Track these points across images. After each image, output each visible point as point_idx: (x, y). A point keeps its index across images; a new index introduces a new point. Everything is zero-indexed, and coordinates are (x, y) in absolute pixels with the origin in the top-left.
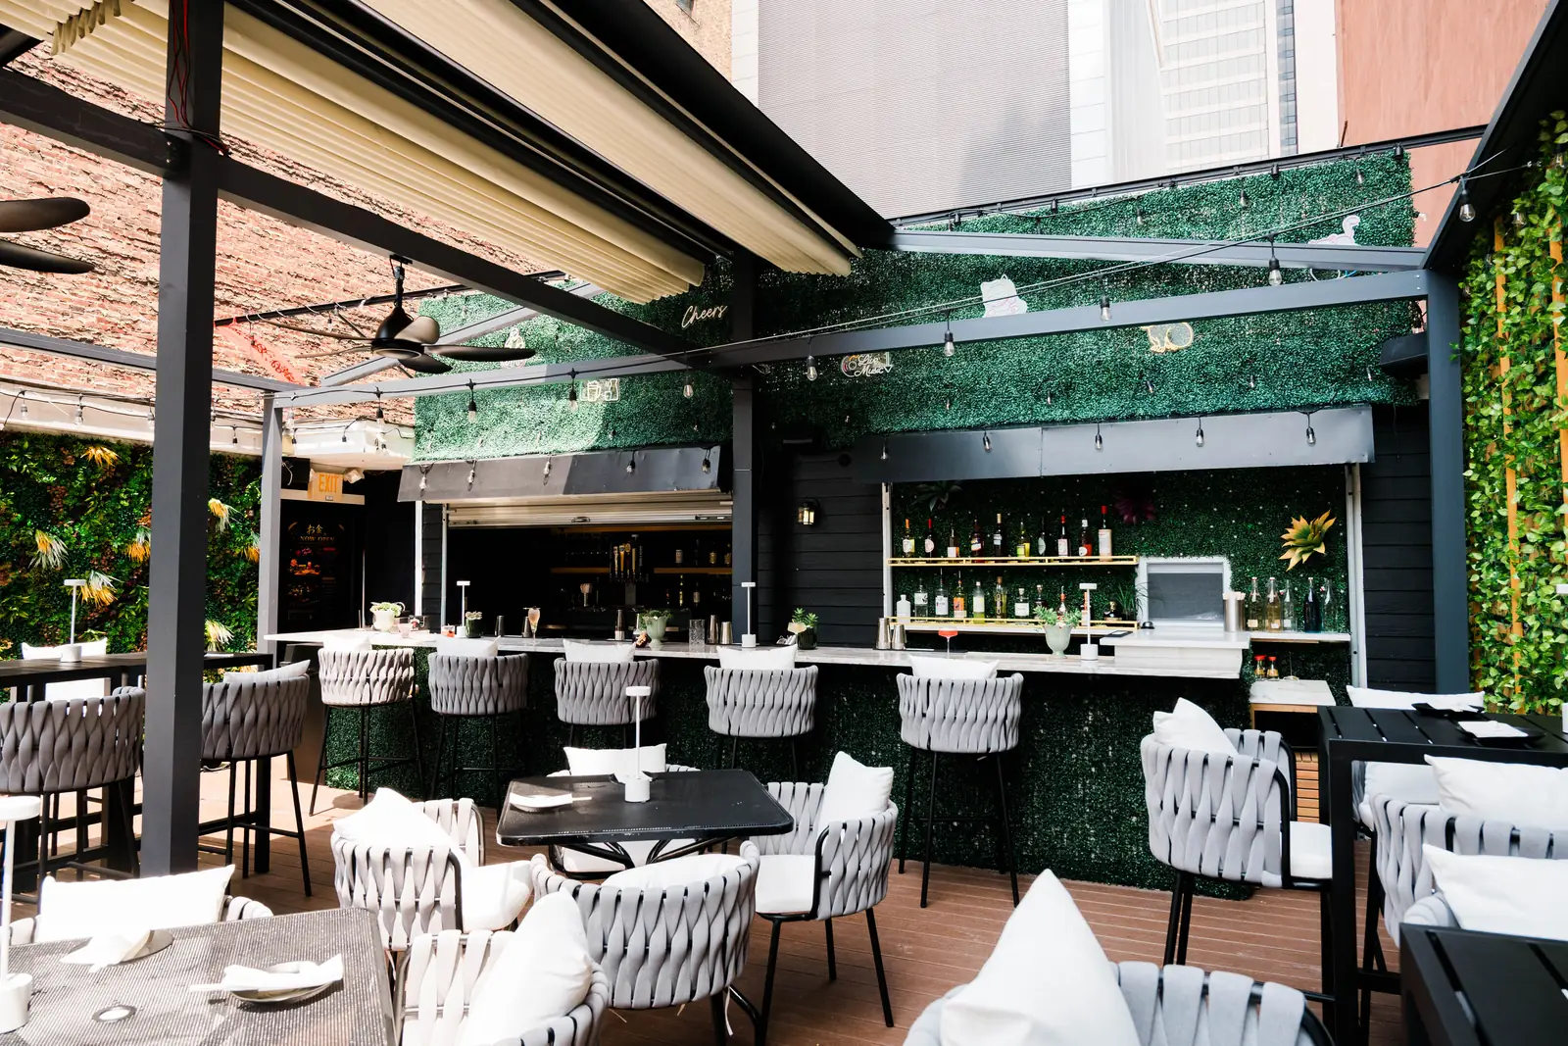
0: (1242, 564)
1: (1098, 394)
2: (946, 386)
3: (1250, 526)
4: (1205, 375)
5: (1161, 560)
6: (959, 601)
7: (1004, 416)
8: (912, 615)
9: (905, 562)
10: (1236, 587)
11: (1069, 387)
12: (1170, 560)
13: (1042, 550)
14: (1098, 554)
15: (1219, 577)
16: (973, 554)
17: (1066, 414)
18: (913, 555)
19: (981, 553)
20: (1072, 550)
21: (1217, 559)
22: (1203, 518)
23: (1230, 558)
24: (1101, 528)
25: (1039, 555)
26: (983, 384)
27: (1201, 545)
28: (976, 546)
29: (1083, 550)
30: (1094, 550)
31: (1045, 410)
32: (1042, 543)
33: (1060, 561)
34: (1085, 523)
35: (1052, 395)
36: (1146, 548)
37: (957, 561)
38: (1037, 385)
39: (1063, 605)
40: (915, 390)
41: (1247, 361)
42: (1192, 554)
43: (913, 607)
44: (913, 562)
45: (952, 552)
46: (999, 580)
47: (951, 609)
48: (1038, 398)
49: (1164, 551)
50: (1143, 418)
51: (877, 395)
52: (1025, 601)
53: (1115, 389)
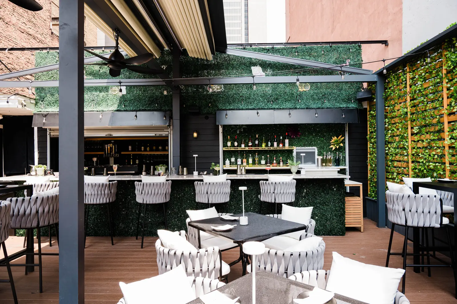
0: (320, 149)
1: (285, 102)
2: (241, 97)
3: (322, 139)
4: (313, 98)
5: (300, 148)
6: (245, 160)
7: (259, 106)
8: (230, 164)
9: (228, 149)
10: (319, 155)
11: (277, 99)
12: (302, 148)
13: (269, 145)
14: (285, 146)
15: (314, 152)
16: (249, 146)
17: (277, 106)
18: (230, 147)
19: (251, 146)
20: (278, 145)
21: (314, 148)
22: (311, 137)
23: (317, 147)
24: (286, 139)
25: (268, 147)
26: (252, 96)
27: (310, 144)
28: (250, 144)
29: (281, 145)
30: (284, 145)
31: (271, 105)
32: (269, 143)
33: (274, 148)
34: (281, 138)
35: (272, 101)
36: (296, 145)
37: (244, 148)
38: (268, 98)
39: (275, 161)
40: (231, 97)
41: (323, 95)
42: (308, 146)
43: (230, 162)
44: (230, 149)
45: (243, 146)
46: (257, 154)
47: (242, 163)
48: (268, 102)
49: (301, 145)
50: (299, 109)
51: (219, 98)
52: (264, 160)
53: (290, 100)
